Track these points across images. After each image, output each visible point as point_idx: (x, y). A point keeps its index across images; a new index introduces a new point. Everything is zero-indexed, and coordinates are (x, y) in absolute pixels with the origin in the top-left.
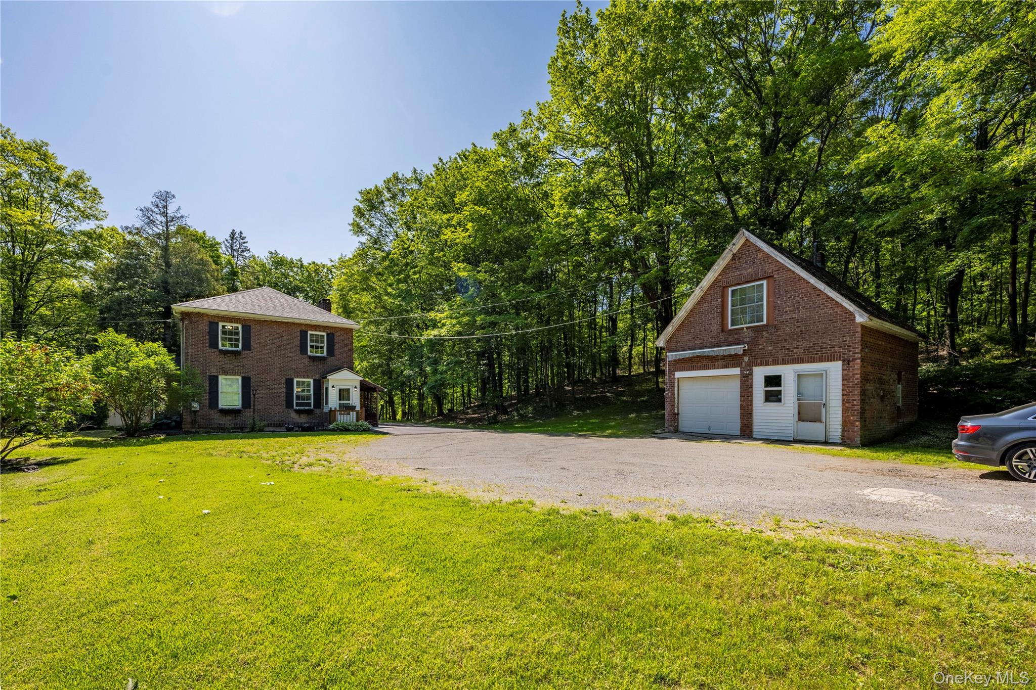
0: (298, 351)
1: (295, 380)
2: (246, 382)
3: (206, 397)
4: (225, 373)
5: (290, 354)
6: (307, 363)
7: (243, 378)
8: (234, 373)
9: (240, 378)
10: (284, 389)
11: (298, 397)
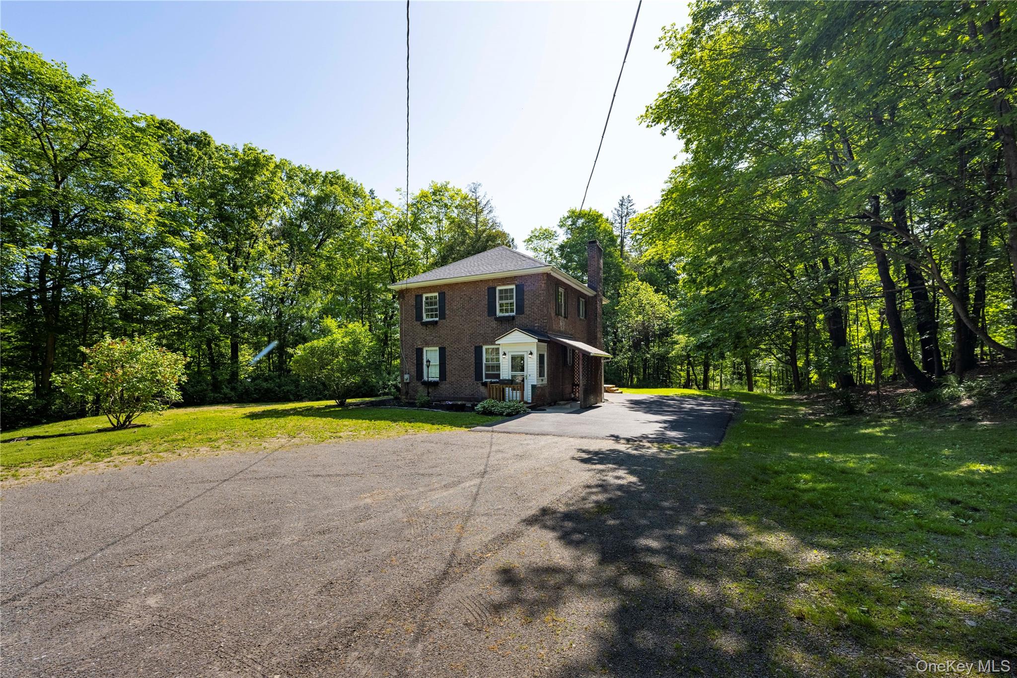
0: (486, 314)
1: (484, 348)
2: (442, 352)
3: (413, 370)
4: (428, 345)
5: (478, 318)
6: (495, 326)
7: (440, 348)
8: (434, 345)
9: (437, 348)
10: (473, 359)
11: (487, 367)
